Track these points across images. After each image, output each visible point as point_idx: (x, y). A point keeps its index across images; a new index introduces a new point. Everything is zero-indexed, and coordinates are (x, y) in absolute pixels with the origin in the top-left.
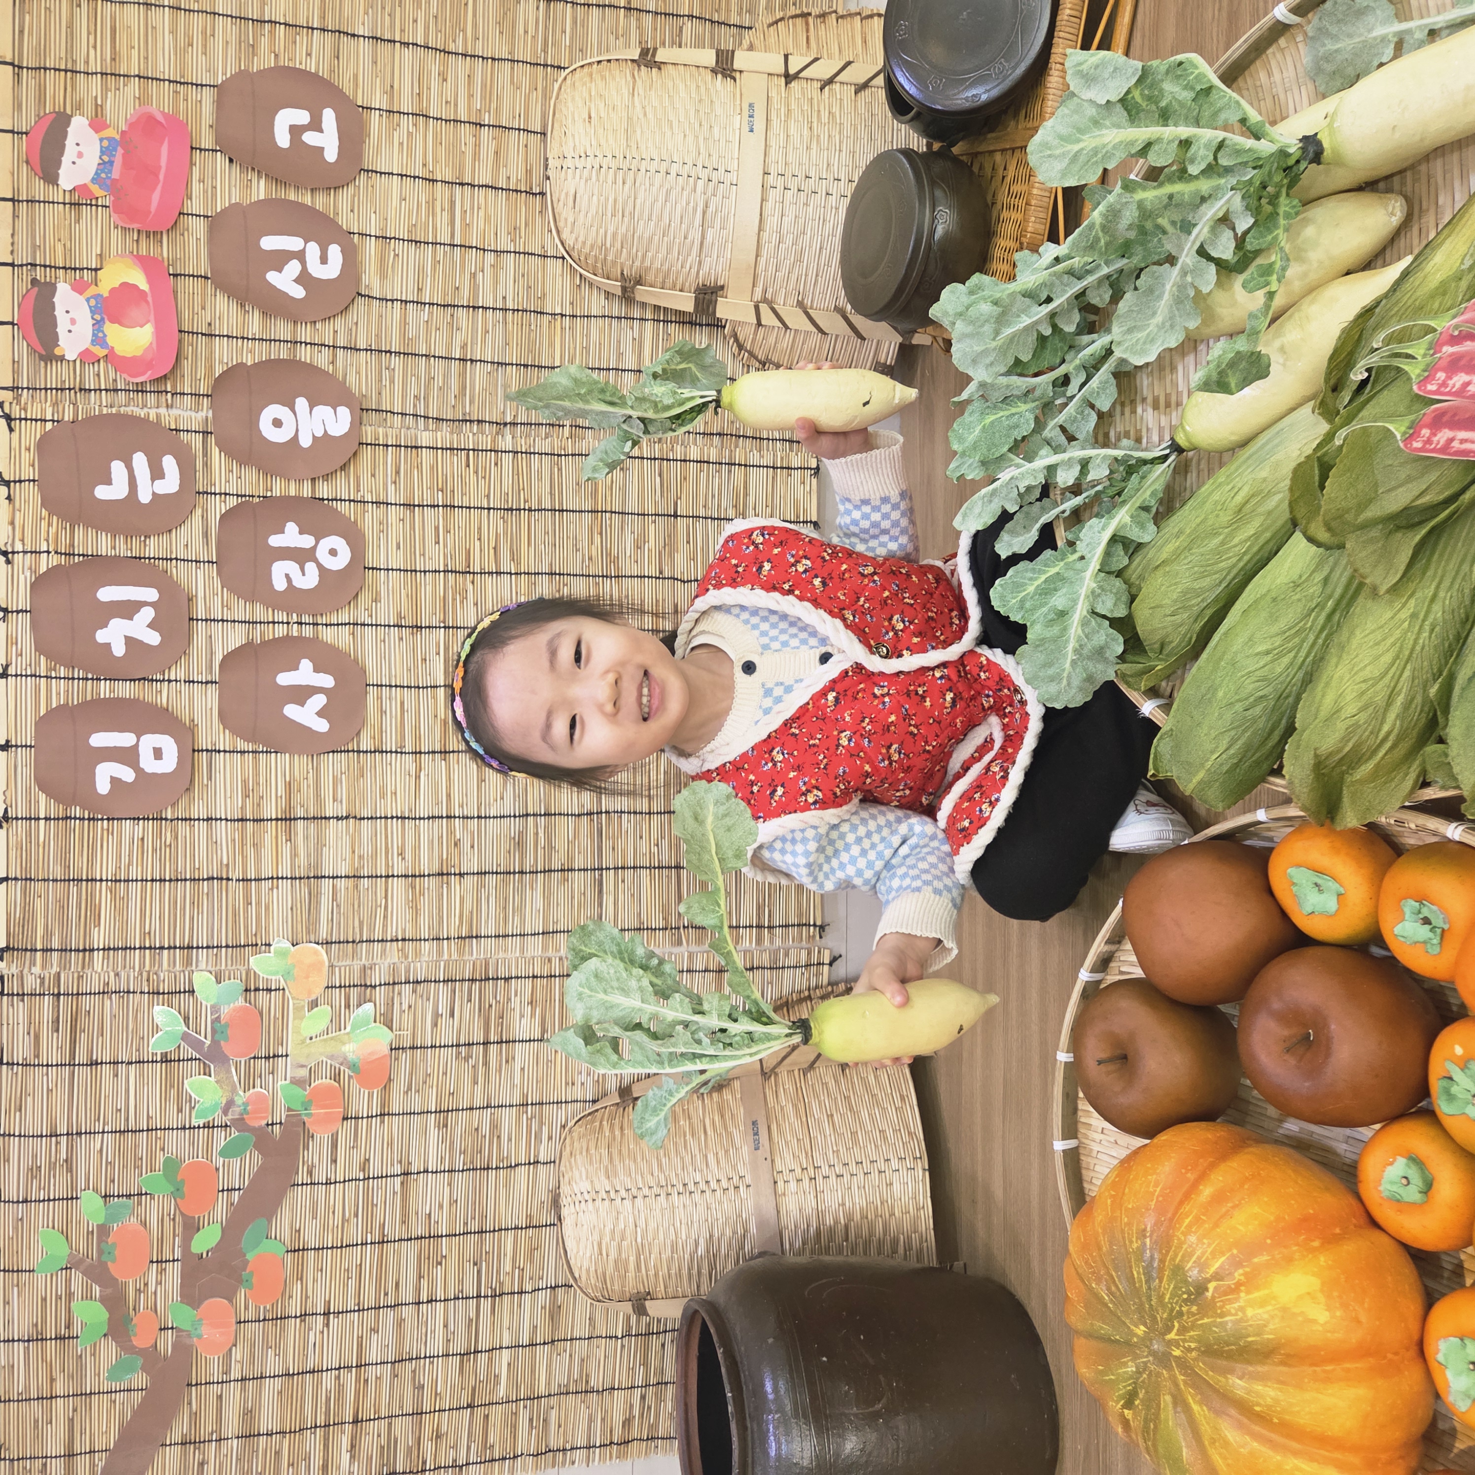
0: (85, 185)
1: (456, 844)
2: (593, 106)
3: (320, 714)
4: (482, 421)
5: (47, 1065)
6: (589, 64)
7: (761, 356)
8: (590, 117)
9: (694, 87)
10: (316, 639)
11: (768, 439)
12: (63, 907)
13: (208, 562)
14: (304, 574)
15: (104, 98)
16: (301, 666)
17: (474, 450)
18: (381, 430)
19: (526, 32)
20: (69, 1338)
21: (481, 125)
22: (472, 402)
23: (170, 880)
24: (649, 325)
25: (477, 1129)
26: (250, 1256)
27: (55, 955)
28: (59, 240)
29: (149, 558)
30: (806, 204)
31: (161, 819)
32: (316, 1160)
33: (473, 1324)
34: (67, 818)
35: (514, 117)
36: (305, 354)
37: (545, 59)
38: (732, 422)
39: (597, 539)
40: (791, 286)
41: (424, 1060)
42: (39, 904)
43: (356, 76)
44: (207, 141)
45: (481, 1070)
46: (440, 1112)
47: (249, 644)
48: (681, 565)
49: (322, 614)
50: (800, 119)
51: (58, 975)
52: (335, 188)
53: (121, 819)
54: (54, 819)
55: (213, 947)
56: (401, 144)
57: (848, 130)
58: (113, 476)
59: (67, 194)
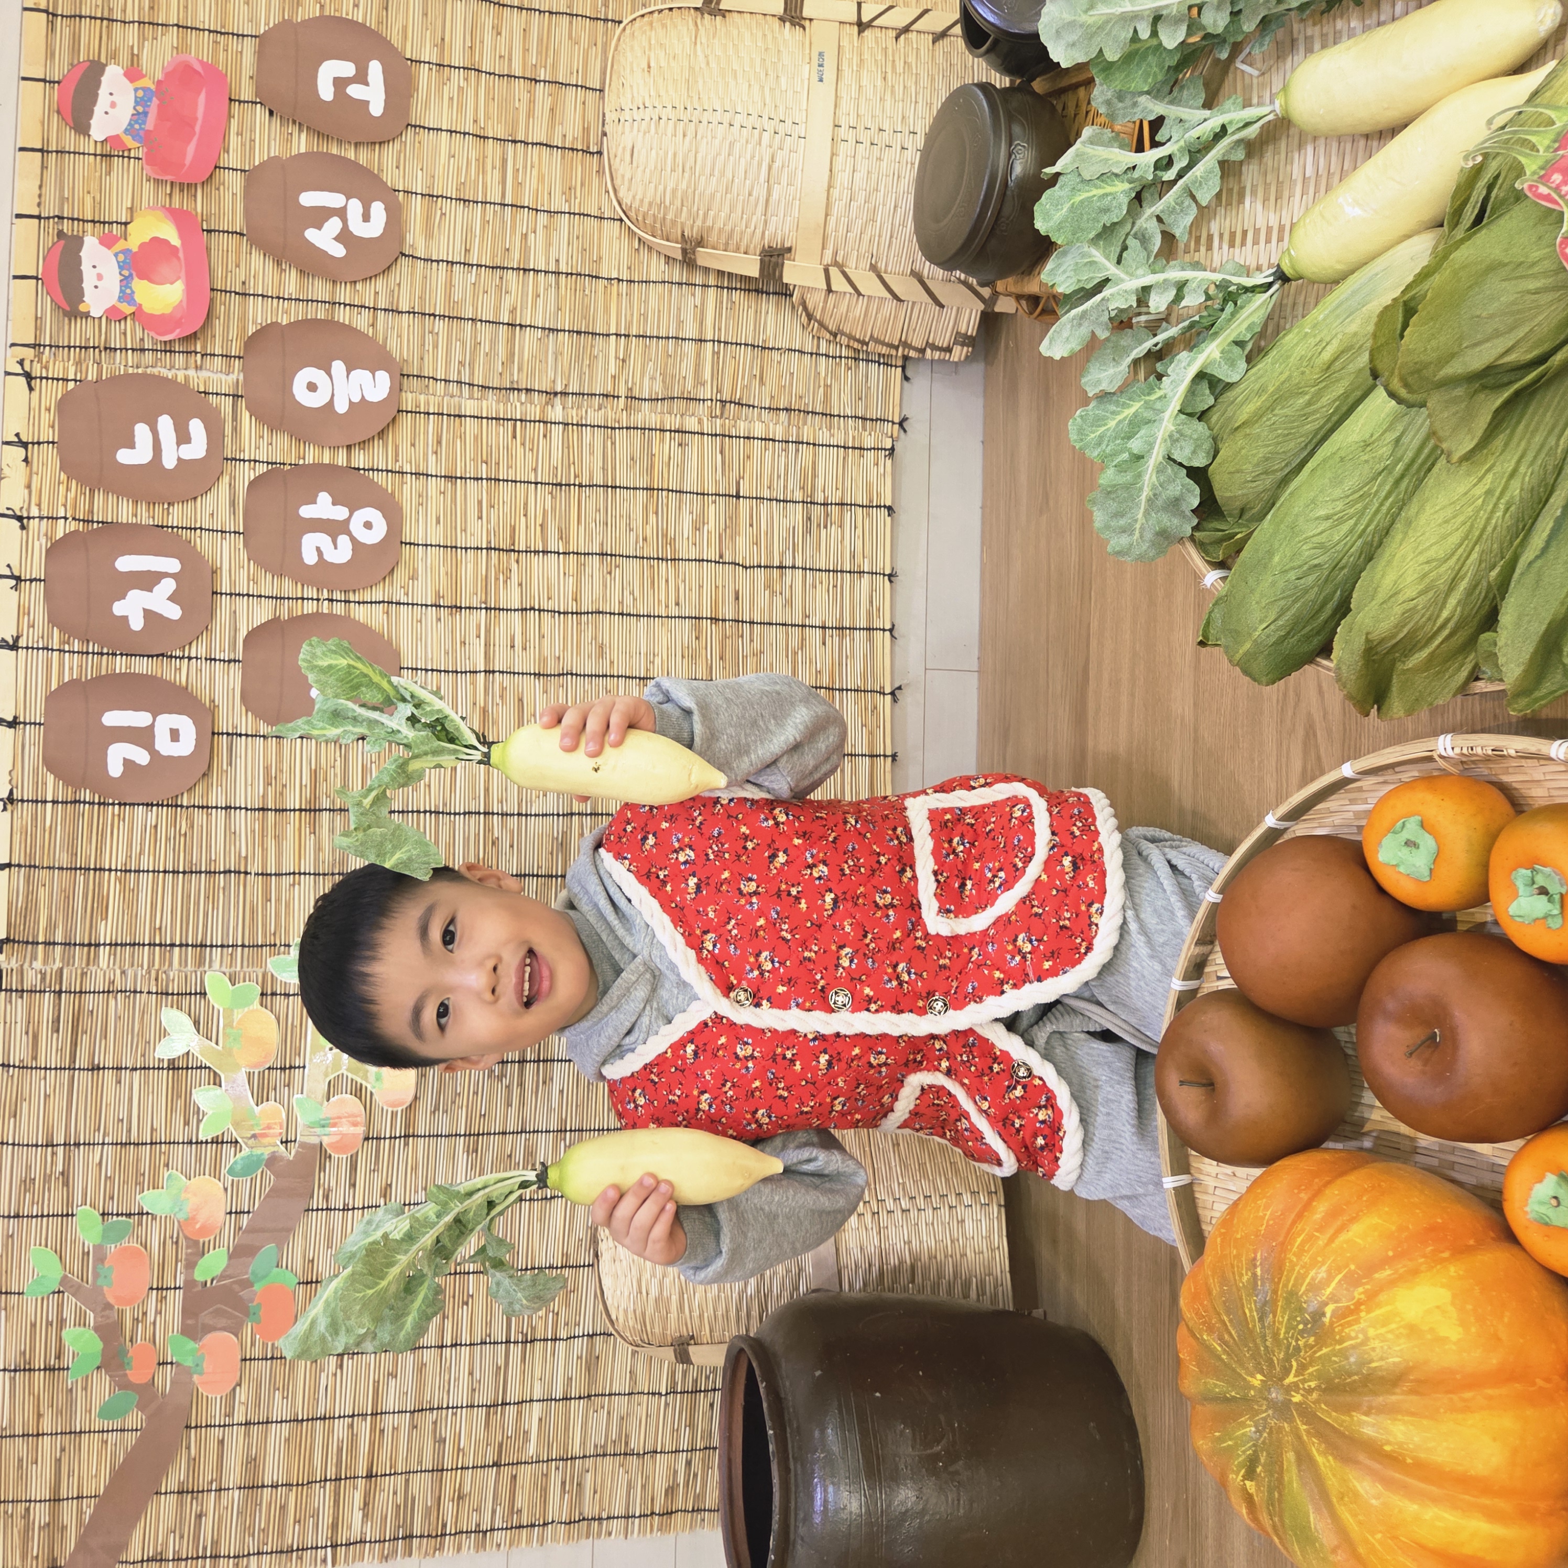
0: (118, 136)
1: (493, 843)
2: (652, 55)
4: (531, 390)
5: (46, 1068)
6: (651, 13)
7: (832, 327)
8: (649, 67)
9: (760, 34)
10: (347, 618)
11: (839, 416)
12: (68, 897)
13: (235, 532)
14: (336, 548)
15: (141, 47)
17: (521, 420)
18: (422, 397)
20: (59, 1369)
21: (536, 81)
22: (520, 369)
23: (184, 873)
24: (712, 292)
25: (510, 1156)
26: (257, 1287)
27: (58, 949)
28: (89, 192)
29: (173, 527)
30: (880, 159)
31: (177, 806)
32: (333, 1184)
33: (501, 1372)
34: (75, 802)
35: (572, 73)
36: (343, 315)
37: (606, 13)
38: (801, 397)
39: (652, 518)
40: (863, 249)
42: (43, 894)
43: (405, 28)
44: (247, 93)
45: (516, 1091)
46: (470, 1135)
47: (275, 620)
48: (743, 549)
49: (354, 591)
50: (874, 69)
51: (61, 970)
52: (380, 143)
53: (134, 804)
54: (62, 802)
55: (228, 946)
56: (451, 99)
57: (924, 81)
58: (137, 439)
59: (99, 145)
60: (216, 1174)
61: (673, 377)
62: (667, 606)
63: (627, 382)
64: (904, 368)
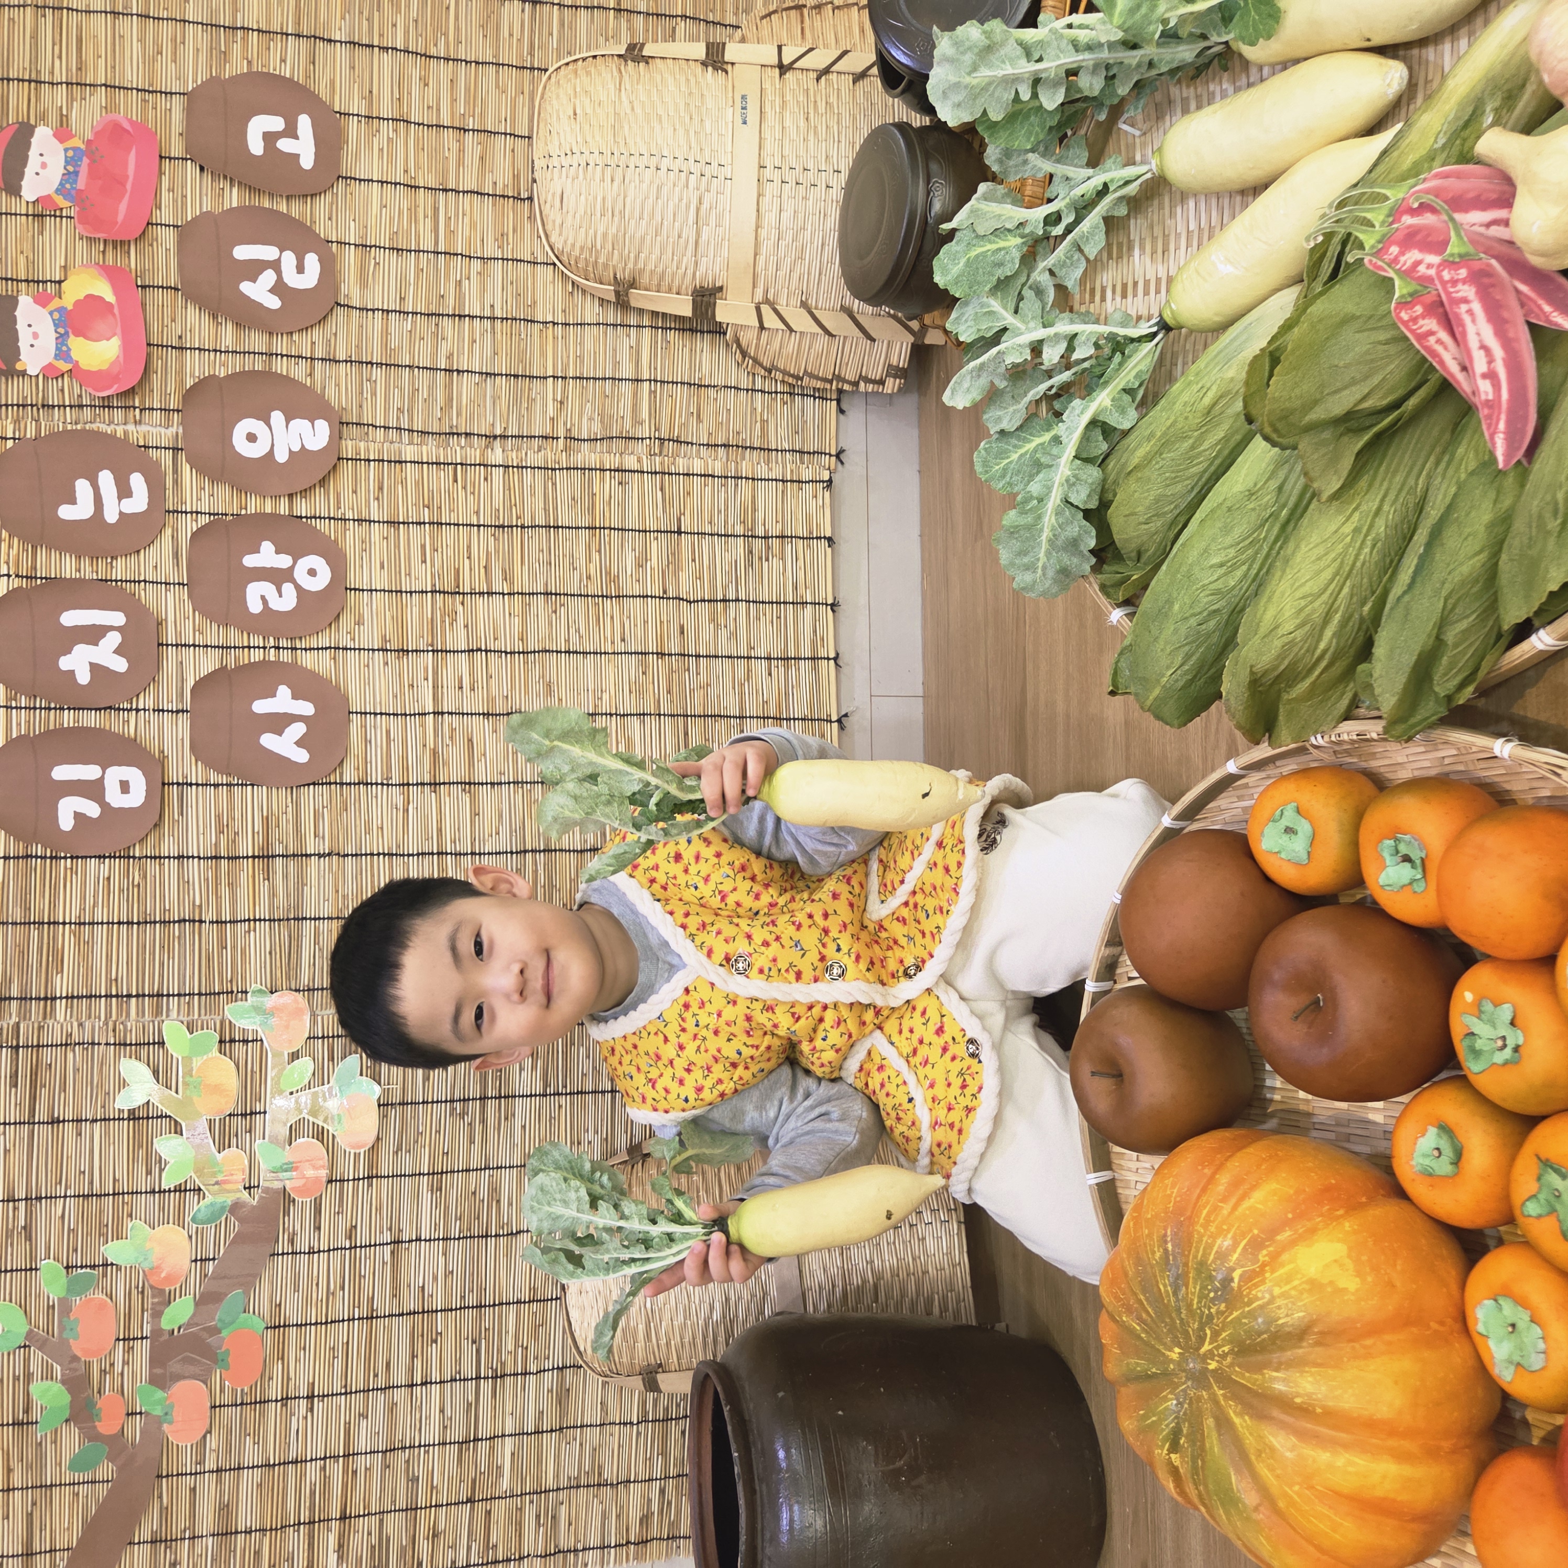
0: (49, 196)
2: (578, 102)
3: (300, 743)
4: (470, 434)
5: (5, 1124)
6: (575, 61)
7: (766, 363)
8: (575, 114)
9: (683, 79)
10: (294, 665)
11: (777, 450)
12: (23, 953)
13: (179, 584)
14: (281, 596)
15: (70, 108)
16: (278, 693)
17: (462, 464)
18: (362, 444)
19: (511, 35)
20: (28, 1423)
21: (465, 130)
22: (459, 415)
23: (138, 923)
25: (474, 1193)
26: (225, 1333)
27: (14, 1004)
28: (22, 253)
29: (116, 581)
30: (805, 198)
31: (129, 857)
32: (297, 1229)
33: (472, 1408)
34: (27, 857)
35: (500, 122)
36: (281, 366)
38: (738, 433)
39: (595, 556)
40: (793, 286)
41: (415, 1117)
43: (333, 82)
44: (177, 150)
45: (478, 1128)
46: (433, 1174)
47: (223, 669)
48: (686, 585)
49: (301, 638)
50: (796, 110)
51: (18, 1024)
52: (312, 196)
53: (86, 857)
54: (14, 858)
55: (185, 995)
56: (381, 150)
57: (846, 120)
58: (77, 495)
59: (30, 206)
60: (180, 1222)
61: (611, 417)
62: (613, 643)
63: (565, 424)
64: (839, 401)
